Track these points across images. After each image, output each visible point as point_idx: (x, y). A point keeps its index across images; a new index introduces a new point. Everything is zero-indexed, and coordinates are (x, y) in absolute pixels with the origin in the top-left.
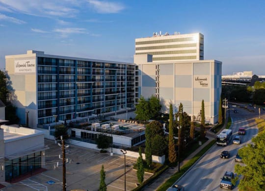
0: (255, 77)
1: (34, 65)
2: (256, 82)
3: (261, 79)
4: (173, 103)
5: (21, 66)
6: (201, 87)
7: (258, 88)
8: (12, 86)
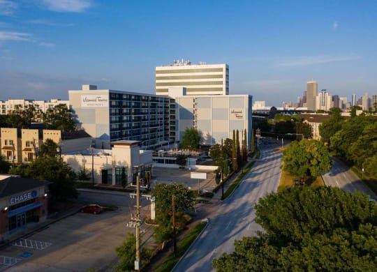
0: (274, 109)
1: (106, 101)
2: (276, 115)
3: (280, 111)
4: (211, 134)
5: (89, 101)
6: (237, 119)
7: (278, 121)
8: (78, 119)
